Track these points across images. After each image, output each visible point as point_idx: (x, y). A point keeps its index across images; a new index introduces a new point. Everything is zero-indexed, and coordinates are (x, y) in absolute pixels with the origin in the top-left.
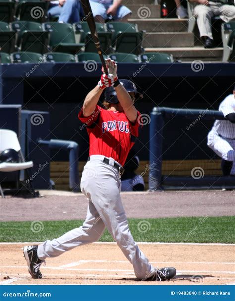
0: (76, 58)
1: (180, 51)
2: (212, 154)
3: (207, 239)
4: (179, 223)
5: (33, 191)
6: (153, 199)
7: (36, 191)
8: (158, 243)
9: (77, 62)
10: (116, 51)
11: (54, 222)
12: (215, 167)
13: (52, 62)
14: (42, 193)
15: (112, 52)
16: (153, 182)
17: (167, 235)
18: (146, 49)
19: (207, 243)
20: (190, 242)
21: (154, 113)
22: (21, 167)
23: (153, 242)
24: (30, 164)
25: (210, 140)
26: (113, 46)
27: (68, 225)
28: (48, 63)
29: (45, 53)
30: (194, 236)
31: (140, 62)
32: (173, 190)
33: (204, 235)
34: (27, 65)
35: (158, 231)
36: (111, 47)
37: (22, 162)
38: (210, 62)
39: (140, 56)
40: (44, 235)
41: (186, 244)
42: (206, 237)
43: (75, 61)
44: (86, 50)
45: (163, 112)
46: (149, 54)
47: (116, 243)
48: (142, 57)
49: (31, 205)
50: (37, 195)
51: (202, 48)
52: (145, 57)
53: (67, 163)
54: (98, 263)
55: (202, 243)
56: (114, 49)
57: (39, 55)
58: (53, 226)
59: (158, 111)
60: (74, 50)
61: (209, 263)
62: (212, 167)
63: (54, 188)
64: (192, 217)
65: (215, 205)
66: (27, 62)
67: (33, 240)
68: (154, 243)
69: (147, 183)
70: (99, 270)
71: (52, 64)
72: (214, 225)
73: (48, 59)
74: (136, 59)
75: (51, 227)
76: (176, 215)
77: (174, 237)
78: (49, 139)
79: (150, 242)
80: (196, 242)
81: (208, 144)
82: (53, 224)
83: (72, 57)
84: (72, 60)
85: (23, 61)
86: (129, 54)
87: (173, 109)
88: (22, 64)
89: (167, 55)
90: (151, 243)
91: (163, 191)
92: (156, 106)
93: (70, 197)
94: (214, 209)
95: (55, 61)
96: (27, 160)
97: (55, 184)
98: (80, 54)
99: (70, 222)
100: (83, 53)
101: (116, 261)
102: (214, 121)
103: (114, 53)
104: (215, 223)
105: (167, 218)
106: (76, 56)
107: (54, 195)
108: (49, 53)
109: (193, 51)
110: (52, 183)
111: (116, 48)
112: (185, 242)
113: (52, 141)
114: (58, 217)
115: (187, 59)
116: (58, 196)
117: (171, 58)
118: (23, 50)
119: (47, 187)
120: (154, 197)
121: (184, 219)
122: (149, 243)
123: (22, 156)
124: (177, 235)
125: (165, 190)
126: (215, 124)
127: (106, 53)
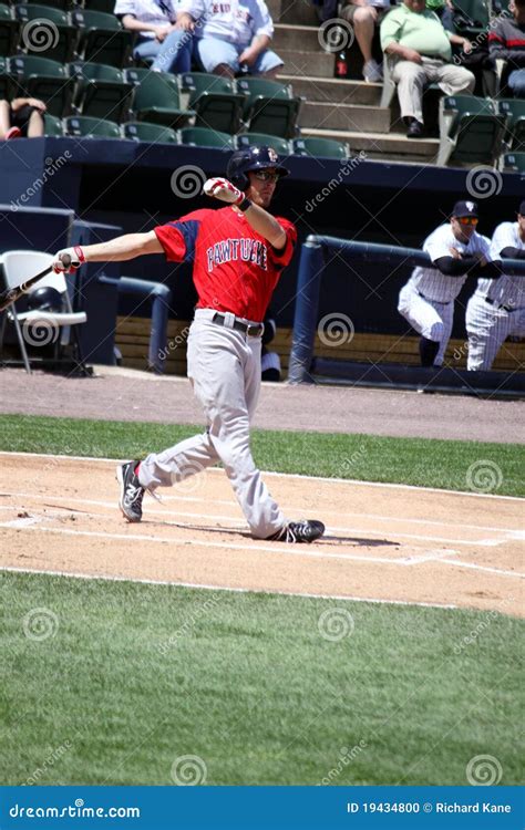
0: (178, 137)
1: (363, 140)
2: (404, 326)
3: (384, 476)
4: (336, 444)
5: (83, 365)
6: (295, 397)
7: (87, 366)
8: (297, 476)
9: (180, 142)
10: (250, 130)
11: (116, 423)
12: (409, 350)
13: (136, 139)
14: (98, 369)
15: (242, 131)
16: (296, 368)
17: (314, 462)
18: (304, 131)
19: (382, 482)
20: (354, 478)
21: (308, 245)
22: (65, 320)
23: (287, 473)
24: (81, 316)
25: (404, 301)
26: (245, 121)
27: (141, 431)
28: (128, 140)
29: (123, 122)
30: (361, 469)
31: (292, 152)
32: (331, 384)
33: (378, 468)
34: (90, 141)
35: (298, 454)
36: (241, 121)
37: (67, 312)
38: (414, 164)
39: (291, 141)
40: (95, 444)
41: (346, 481)
42: (382, 471)
43: (175, 141)
44: (198, 123)
45: (325, 245)
46: (309, 141)
47: (223, 470)
48: (295, 144)
49: (77, 390)
50: (88, 373)
51: (402, 138)
52: (301, 145)
53: (147, 320)
54: (188, 502)
55: (374, 481)
56: (247, 125)
57: (113, 124)
58: (112, 431)
59: (316, 243)
60: (176, 121)
61: (382, 518)
62: (404, 350)
63: (119, 363)
64: (361, 435)
65: (403, 416)
66: (91, 136)
67: (75, 452)
68: (289, 476)
69: (285, 367)
70: (188, 515)
71: (135, 143)
72: (399, 452)
73: (128, 134)
74: (284, 146)
75: (109, 432)
76: (332, 429)
77: (325, 467)
78: (119, 277)
79: (283, 472)
80: (364, 480)
81: (400, 308)
82: (113, 427)
83: (170, 132)
84: (171, 140)
85: (83, 134)
86: (273, 137)
87: (343, 242)
88: (83, 138)
89: (339, 144)
90: (284, 475)
91: (313, 385)
92: (313, 233)
93: (148, 381)
94: (400, 422)
95: (141, 139)
96: (76, 310)
97: (124, 356)
98: (185, 129)
99: (143, 425)
100: (191, 128)
101: (220, 502)
102: (414, 269)
103: (246, 133)
104: (400, 449)
105: (316, 433)
106: (179, 132)
107: (119, 376)
108: (130, 123)
109: (387, 142)
110: (118, 353)
111: (251, 125)
112: (344, 478)
113: (124, 279)
114: (123, 416)
115: (373, 155)
116: (125, 378)
117: (347, 149)
118: (84, 113)
119: (108, 360)
120: (296, 393)
121: (346, 436)
122: (281, 475)
123: (69, 301)
124: (332, 463)
125: (316, 384)
126: (415, 274)
127: (231, 132)
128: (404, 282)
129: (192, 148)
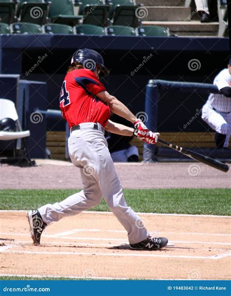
0: (74, 30)
1: (177, 26)
2: (206, 127)
3: (200, 211)
4: (172, 194)
5: (30, 160)
6: (148, 170)
7: (32, 160)
8: (152, 213)
9: (75, 33)
10: (114, 24)
11: (50, 190)
12: (209, 140)
13: (51, 33)
14: (38, 162)
15: (110, 25)
16: (147, 154)
17: (161, 205)
18: (144, 22)
19: (199, 214)
20: (183, 213)
21: (150, 85)
22: (19, 135)
23: (146, 212)
24: (27, 133)
25: (205, 113)
26: (111, 19)
27: (63, 194)
28: (47, 34)
29: (44, 24)
30: (187, 207)
31: (137, 35)
32: (167, 162)
33: (196, 206)
34: (26, 36)
35: (152, 201)
36: (108, 19)
37: (19, 131)
38: (206, 37)
39: (137, 29)
40: (39, 203)
41: (179, 215)
42: (198, 208)
43: (72, 33)
44: (84, 22)
45: (159, 85)
46: (146, 27)
48: (139, 30)
49: (27, 173)
50: (33, 164)
51: (198, 23)
52: (142, 30)
53: (63, 133)
54: (92, 232)
55: (194, 214)
56: (112, 21)
57: (38, 26)
58: (48, 195)
59: (154, 84)
60: (72, 22)
61: (200, 234)
62: (206, 140)
63: (49, 158)
64: (186, 189)
65: (209, 177)
66: (26, 33)
67: (28, 208)
68: (147, 214)
69: (141, 154)
70: (92, 239)
71: (50, 35)
72: (207, 197)
73: (47, 31)
74: (133, 32)
75: (46, 196)
76: (169, 186)
77: (167, 208)
78: (46, 110)
79: (143, 212)
80: (189, 214)
81: (203, 117)
82: (48, 193)
83: (70, 28)
84: (70, 32)
85: (22, 32)
86: (127, 27)
87: (169, 82)
88: (22, 35)
89: (163, 28)
90: (145, 213)
91: (157, 163)
92: (152, 78)
93: (66, 166)
94: (207, 181)
95: (53, 33)
96: (24, 129)
97: (51, 154)
98: (78, 26)
99: (65, 191)
100: (81, 25)
101: (110, 231)
102: (209, 95)
103: (111, 26)
104: (208, 195)
105: (160, 189)
106: (75, 27)
107: (49, 165)
108: (47, 24)
109: (190, 26)
110: (48, 152)
111: (114, 21)
112: (178, 213)
113: (49, 111)
114: (54, 186)
115: (183, 33)
116: (54, 166)
117: (168, 31)
118: (21, 21)
119: (43, 156)
120: (148, 168)
121: (177, 190)
122: (143, 213)
123: (19, 125)
124: (170, 206)
125: (159, 162)
126: (210, 97)
127: (104, 26)
128: (204, 103)
129: (83, 36)
